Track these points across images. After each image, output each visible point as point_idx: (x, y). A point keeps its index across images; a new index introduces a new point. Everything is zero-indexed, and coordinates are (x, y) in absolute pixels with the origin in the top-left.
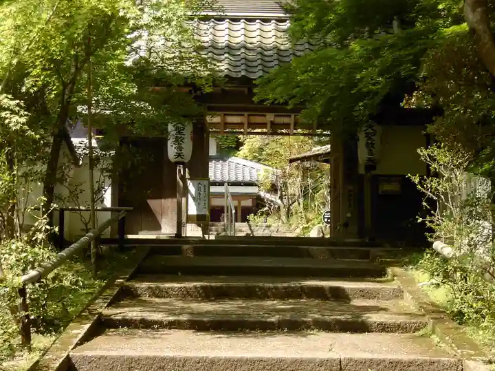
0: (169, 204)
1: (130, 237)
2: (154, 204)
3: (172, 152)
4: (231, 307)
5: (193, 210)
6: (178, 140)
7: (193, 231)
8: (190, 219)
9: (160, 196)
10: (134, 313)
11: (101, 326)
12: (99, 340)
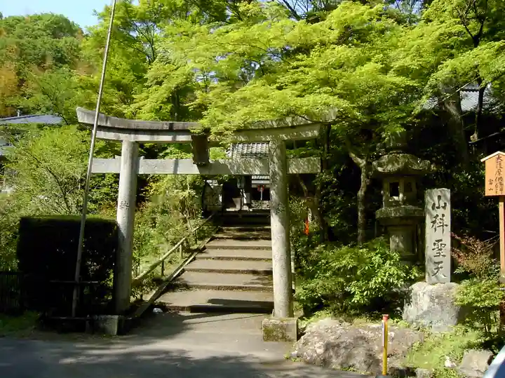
0: (238, 199)
1: (227, 210)
2: (234, 199)
3: (238, 186)
4: (244, 234)
5: (245, 202)
6: (240, 182)
7: (245, 208)
8: (244, 205)
9: (236, 197)
10: (220, 235)
11: (213, 239)
12: (211, 242)
